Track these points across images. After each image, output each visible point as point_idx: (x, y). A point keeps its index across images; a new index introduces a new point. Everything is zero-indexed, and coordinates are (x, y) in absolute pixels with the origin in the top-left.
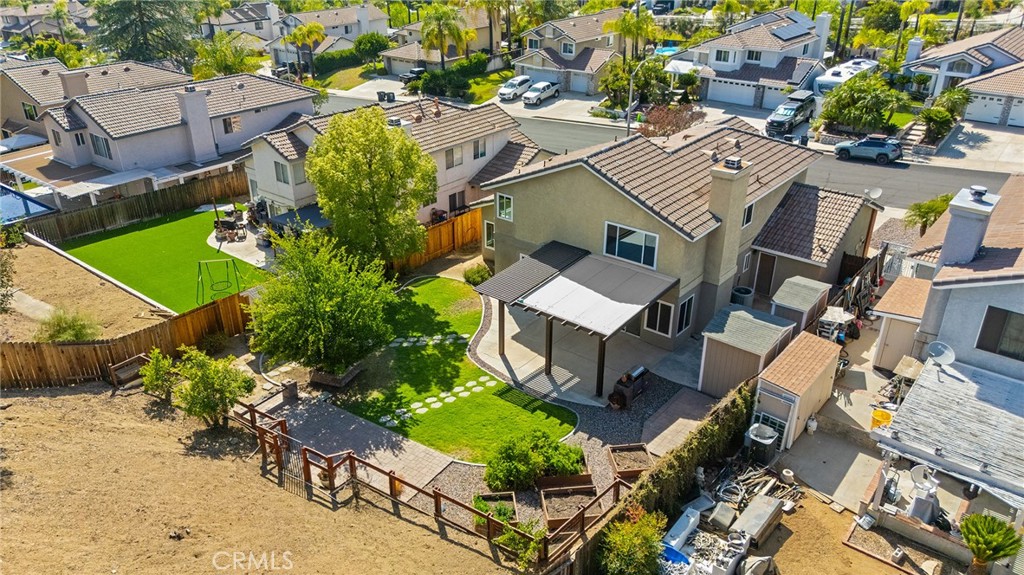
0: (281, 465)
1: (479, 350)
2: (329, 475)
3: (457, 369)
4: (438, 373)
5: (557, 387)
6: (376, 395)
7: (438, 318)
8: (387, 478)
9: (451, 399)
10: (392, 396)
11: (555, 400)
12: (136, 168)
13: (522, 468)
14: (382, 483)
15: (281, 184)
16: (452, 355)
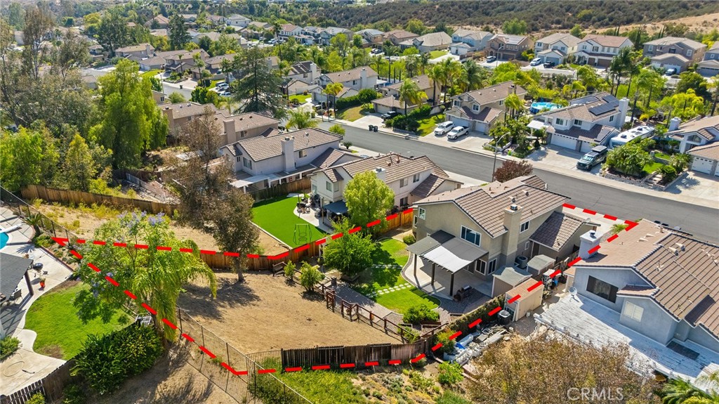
0: (333, 305)
1: (406, 273)
2: (349, 311)
3: (396, 279)
4: (389, 279)
5: (435, 290)
6: (365, 285)
7: (391, 257)
8: (369, 314)
9: (393, 291)
10: (371, 287)
11: (433, 295)
12: (262, 174)
13: (416, 316)
14: (367, 315)
15: (328, 191)
16: (395, 273)
